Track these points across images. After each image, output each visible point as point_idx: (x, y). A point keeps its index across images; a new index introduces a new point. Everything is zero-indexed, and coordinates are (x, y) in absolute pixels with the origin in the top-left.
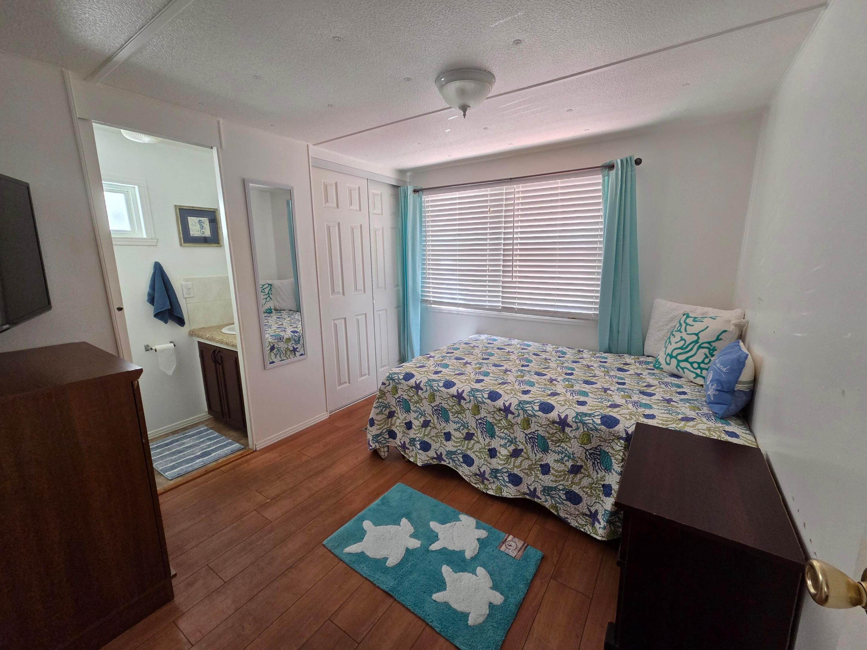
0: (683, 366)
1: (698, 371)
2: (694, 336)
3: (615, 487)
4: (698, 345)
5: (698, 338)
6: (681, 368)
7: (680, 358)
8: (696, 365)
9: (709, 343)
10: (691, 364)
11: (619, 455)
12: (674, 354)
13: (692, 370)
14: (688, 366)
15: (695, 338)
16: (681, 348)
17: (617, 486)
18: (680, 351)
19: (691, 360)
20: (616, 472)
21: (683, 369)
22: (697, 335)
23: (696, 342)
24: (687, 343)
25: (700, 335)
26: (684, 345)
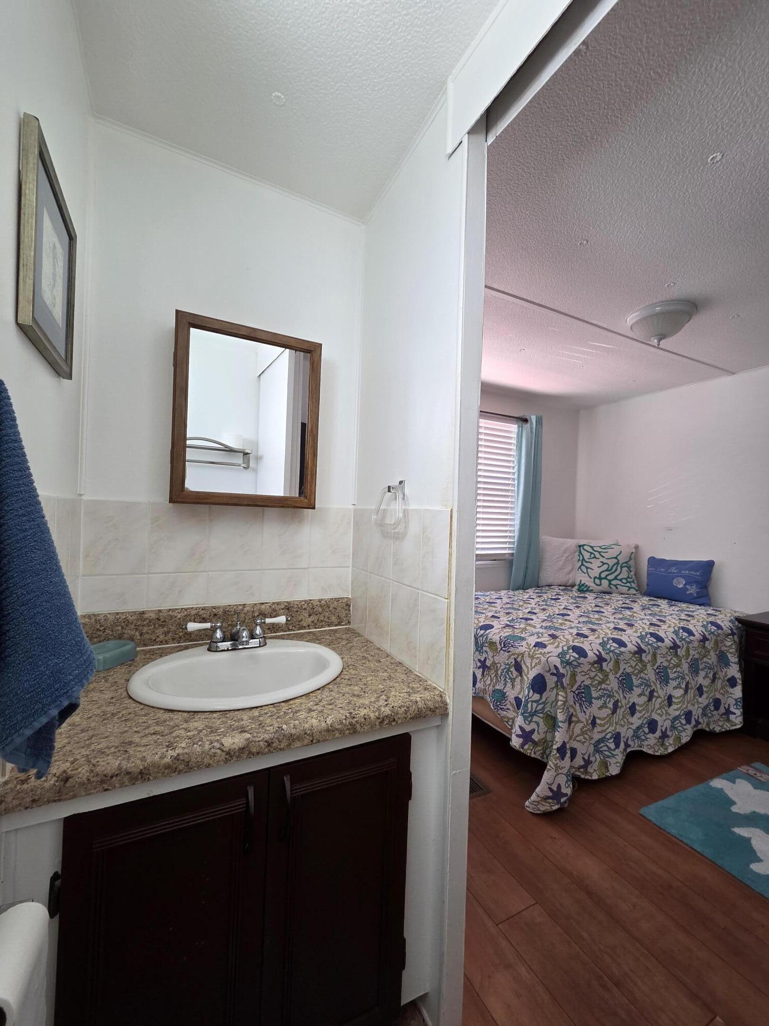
0: (614, 584)
1: (628, 585)
2: (614, 560)
3: (738, 676)
4: (620, 565)
5: (618, 561)
6: (614, 585)
7: (609, 577)
8: (624, 581)
9: (626, 563)
10: (621, 580)
11: (732, 648)
12: (603, 575)
13: (623, 584)
14: (619, 582)
15: (615, 561)
16: (607, 570)
17: (739, 674)
18: (607, 573)
19: (619, 577)
20: (735, 663)
21: (615, 586)
22: (616, 558)
23: (618, 563)
24: (611, 566)
25: (618, 558)
26: (608, 567)
